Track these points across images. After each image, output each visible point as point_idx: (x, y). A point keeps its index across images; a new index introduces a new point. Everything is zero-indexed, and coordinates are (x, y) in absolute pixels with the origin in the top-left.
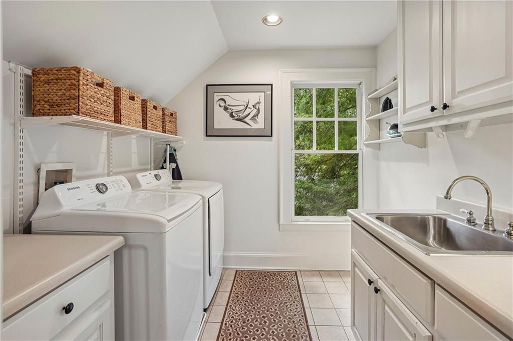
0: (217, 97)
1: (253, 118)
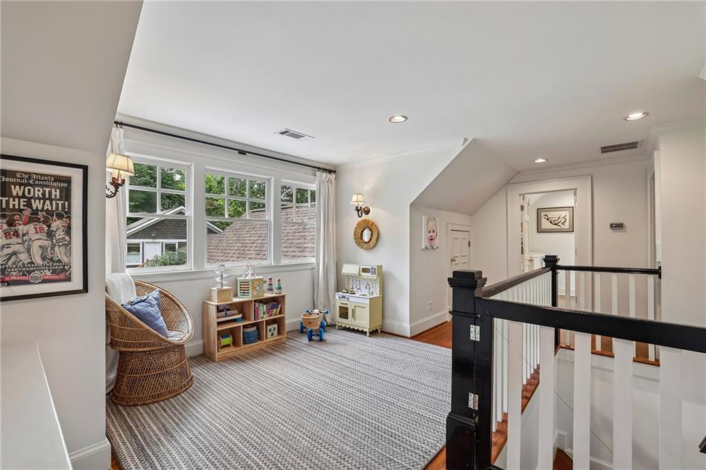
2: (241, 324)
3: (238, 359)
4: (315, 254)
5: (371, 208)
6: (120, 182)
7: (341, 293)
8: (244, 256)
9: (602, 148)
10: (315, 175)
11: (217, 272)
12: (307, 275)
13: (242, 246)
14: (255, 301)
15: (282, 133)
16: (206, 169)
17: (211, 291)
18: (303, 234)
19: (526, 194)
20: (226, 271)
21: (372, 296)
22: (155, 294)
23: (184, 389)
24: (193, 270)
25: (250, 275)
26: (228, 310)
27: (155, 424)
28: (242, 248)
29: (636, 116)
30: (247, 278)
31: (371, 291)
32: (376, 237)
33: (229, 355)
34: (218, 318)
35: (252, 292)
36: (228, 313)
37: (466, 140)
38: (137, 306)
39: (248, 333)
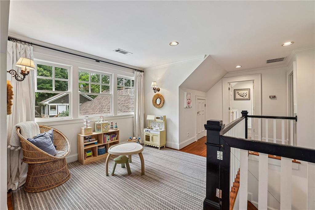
0: (236, 92)
1: (245, 96)
2: (97, 145)
3: (95, 163)
4: (134, 110)
5: (160, 89)
6: (26, 73)
7: (146, 129)
8: (102, 111)
9: (268, 61)
10: (134, 73)
11: (85, 120)
12: (130, 121)
13: (101, 107)
14: (104, 134)
15: (117, 51)
16: (79, 69)
17: (81, 129)
18: (129, 101)
19: (231, 82)
20: (89, 119)
21: (161, 130)
22: (51, 132)
23: (64, 182)
24: (72, 119)
25: (101, 121)
26: (91, 138)
27: (44, 204)
28: (101, 108)
29: (288, 44)
30: (100, 122)
31: (160, 128)
32: (163, 102)
33: (90, 161)
34: (85, 142)
35: (103, 130)
36: (91, 140)
37: (206, 56)
38: (37, 139)
39: (101, 150)
